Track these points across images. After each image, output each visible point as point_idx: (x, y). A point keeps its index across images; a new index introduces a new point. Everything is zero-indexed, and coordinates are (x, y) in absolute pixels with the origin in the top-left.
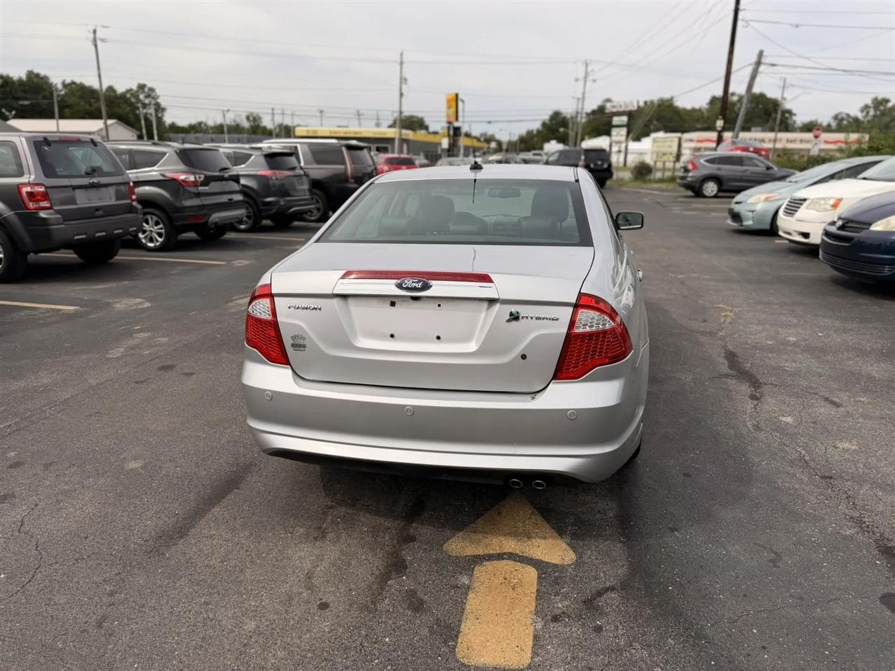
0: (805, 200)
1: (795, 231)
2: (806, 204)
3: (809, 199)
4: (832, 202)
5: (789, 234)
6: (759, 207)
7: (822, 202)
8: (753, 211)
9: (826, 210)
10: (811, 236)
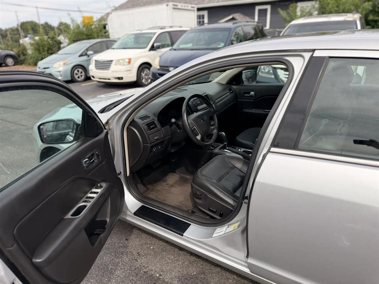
0: (112, 61)
1: (113, 77)
2: (114, 63)
3: (114, 60)
4: (127, 61)
5: (109, 79)
6: (61, 69)
7: (121, 61)
8: (59, 72)
9: (124, 65)
10: (124, 78)
